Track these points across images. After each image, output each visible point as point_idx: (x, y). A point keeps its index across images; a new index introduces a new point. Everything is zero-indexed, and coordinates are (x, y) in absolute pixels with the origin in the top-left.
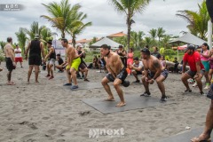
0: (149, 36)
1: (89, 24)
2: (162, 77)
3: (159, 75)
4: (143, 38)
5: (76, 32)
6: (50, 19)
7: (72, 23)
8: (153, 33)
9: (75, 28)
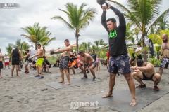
0: (95, 45)
1: (54, 39)
2: (93, 66)
3: (91, 65)
4: (91, 46)
5: (45, 44)
6: (27, 37)
7: (42, 38)
8: (97, 43)
9: (44, 42)
